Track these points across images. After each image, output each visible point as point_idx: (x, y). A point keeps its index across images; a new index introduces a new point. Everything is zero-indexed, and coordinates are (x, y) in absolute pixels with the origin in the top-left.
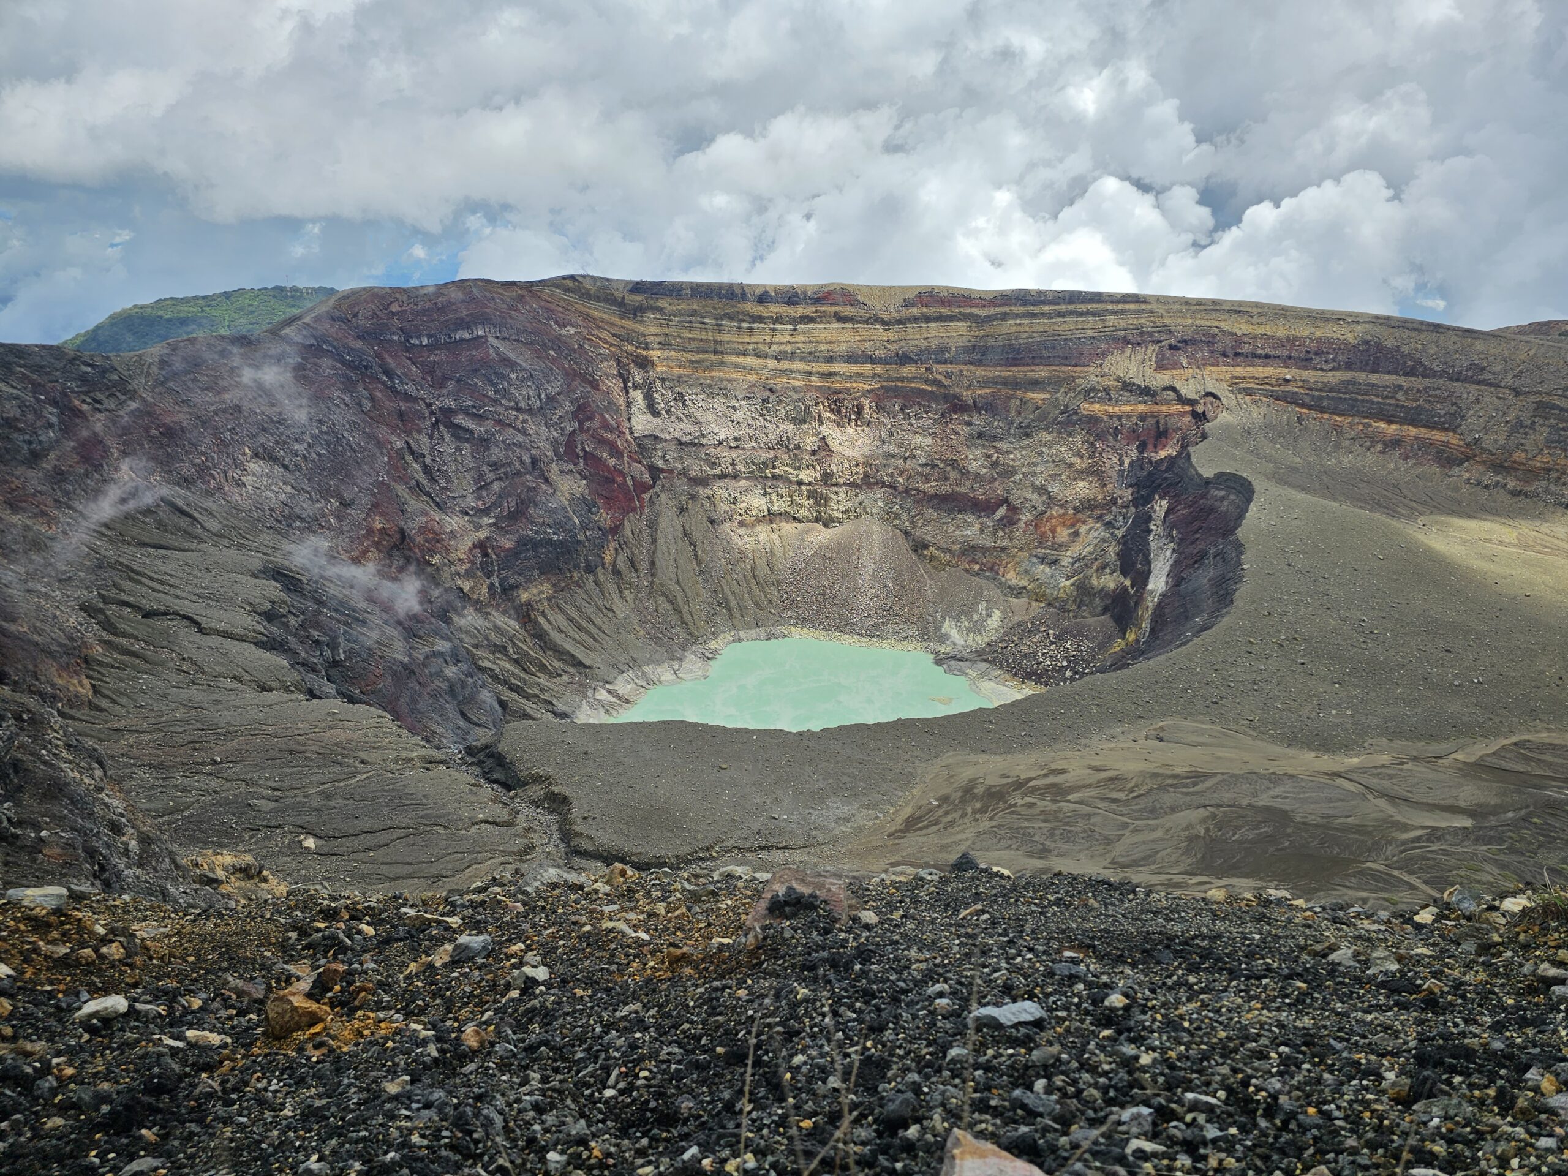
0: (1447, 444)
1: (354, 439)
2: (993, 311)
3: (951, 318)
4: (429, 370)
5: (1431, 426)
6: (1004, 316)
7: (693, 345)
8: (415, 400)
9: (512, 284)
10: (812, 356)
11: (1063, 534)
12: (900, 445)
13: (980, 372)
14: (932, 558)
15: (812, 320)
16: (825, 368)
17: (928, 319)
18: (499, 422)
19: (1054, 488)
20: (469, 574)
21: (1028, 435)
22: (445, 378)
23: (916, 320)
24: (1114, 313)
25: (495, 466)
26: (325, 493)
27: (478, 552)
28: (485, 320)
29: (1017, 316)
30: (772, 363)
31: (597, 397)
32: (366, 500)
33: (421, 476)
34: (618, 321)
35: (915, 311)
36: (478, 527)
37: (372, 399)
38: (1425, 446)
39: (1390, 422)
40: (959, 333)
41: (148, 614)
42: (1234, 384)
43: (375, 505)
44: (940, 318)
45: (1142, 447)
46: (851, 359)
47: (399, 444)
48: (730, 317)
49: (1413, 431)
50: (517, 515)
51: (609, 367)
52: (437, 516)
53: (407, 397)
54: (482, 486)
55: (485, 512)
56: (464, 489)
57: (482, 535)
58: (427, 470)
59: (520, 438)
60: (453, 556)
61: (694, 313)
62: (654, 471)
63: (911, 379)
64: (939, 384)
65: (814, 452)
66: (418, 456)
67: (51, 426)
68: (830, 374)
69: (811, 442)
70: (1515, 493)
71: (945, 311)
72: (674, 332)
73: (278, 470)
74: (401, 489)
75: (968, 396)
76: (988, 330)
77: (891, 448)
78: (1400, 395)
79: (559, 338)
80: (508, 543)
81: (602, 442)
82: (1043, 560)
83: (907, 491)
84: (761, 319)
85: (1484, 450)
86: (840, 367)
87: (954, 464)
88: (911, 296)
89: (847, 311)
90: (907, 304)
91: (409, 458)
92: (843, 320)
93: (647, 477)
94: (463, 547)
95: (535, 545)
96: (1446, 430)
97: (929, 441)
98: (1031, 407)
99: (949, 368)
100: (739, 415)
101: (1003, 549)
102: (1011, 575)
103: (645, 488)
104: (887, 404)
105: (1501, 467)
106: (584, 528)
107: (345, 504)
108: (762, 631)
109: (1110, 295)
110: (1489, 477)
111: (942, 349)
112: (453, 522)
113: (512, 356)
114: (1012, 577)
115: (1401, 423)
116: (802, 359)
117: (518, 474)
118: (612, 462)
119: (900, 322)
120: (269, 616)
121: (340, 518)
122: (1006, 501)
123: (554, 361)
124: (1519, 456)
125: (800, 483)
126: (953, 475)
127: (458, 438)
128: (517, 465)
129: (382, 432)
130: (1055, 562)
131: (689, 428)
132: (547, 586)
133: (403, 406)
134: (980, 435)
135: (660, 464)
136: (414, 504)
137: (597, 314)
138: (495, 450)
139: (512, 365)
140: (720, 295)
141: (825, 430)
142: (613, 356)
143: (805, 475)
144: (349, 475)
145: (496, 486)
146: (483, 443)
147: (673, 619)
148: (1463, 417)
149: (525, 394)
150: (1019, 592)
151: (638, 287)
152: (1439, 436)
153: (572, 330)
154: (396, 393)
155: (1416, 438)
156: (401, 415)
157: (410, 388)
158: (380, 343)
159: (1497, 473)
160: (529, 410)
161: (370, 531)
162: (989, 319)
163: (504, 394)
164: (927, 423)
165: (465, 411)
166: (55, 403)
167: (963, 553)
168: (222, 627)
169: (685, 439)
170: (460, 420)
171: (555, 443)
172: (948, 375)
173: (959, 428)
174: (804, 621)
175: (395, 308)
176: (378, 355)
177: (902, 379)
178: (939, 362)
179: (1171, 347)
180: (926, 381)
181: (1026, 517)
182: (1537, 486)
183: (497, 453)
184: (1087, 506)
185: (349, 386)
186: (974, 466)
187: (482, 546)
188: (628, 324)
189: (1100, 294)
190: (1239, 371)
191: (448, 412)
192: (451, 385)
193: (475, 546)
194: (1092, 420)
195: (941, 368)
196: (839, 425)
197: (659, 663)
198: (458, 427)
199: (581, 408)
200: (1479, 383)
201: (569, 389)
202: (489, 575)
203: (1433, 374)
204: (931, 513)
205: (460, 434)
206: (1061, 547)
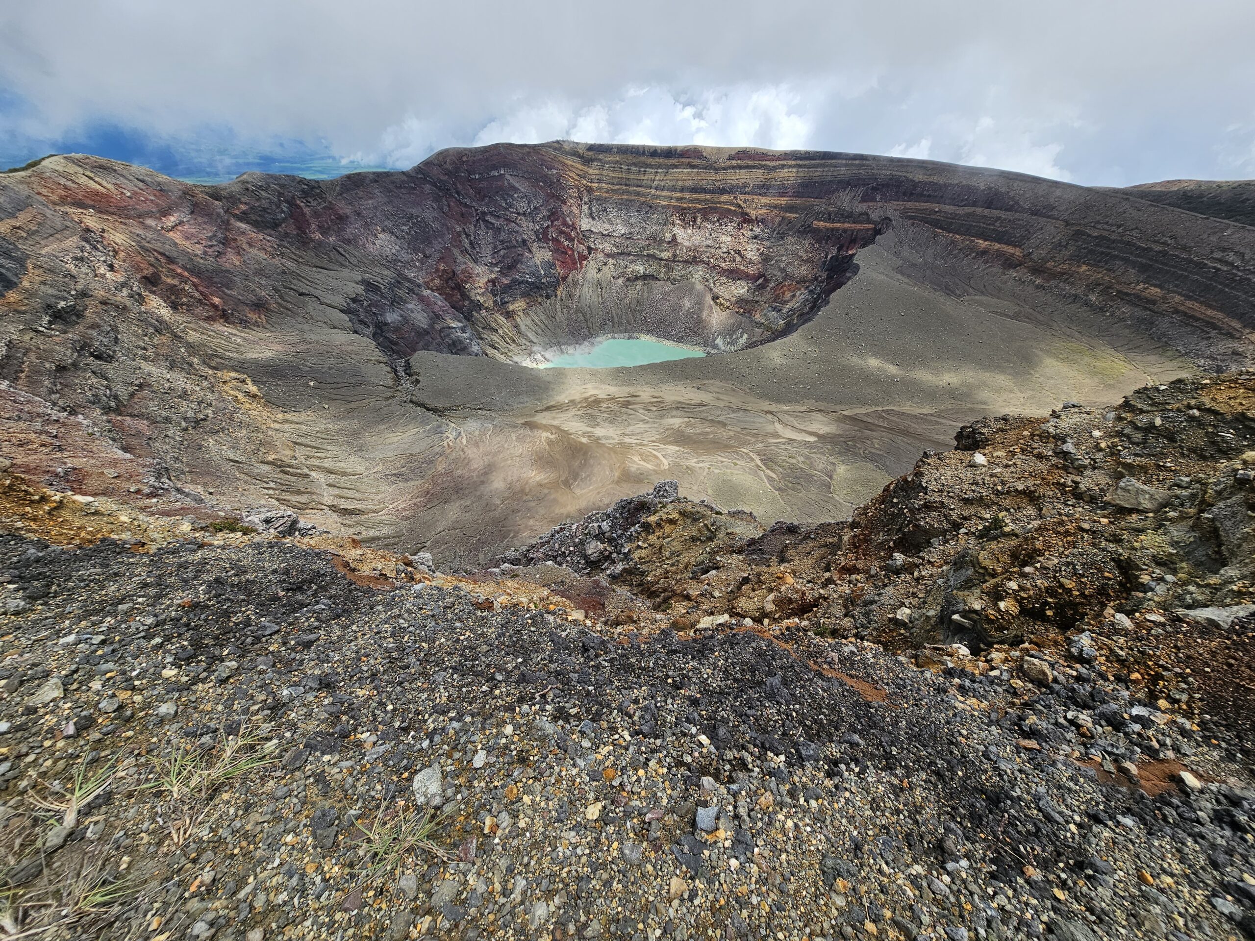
0: (1012, 255)
1: (435, 225)
2: (778, 163)
3: (754, 167)
4: (479, 191)
5: (1008, 243)
6: (783, 166)
7: (616, 181)
8: (470, 207)
9: (525, 145)
10: (673, 189)
11: (788, 295)
12: (715, 240)
13: (764, 200)
14: (722, 304)
15: (676, 167)
16: (679, 195)
17: (740, 168)
18: (507, 220)
19: (790, 270)
20: (483, 294)
21: (782, 238)
22: (485, 196)
23: (733, 168)
24: (846, 165)
25: (502, 242)
26: (416, 250)
27: (490, 284)
28: (505, 165)
29: (790, 167)
30: (653, 191)
31: (564, 208)
32: (437, 256)
33: (467, 246)
34: (580, 167)
35: (734, 162)
36: (492, 272)
37: (449, 206)
38: (1000, 254)
39: (985, 240)
40: (757, 176)
41: (301, 294)
42: (905, 214)
43: (442, 258)
44: (748, 167)
45: (839, 250)
46: (694, 190)
47: (458, 229)
48: (635, 165)
49: (997, 246)
50: (511, 267)
51: (574, 192)
52: (471, 265)
53: (466, 205)
54: (495, 252)
55: (496, 265)
56: (487, 254)
57: (493, 276)
58: (471, 243)
59: (517, 228)
60: (476, 285)
61: (617, 162)
62: (590, 249)
63: (725, 203)
64: (739, 206)
65: (669, 243)
66: (468, 236)
67: (283, 212)
68: (682, 198)
69: (668, 237)
70: (1038, 287)
71: (750, 163)
72: (605, 173)
73: (393, 238)
74: (456, 252)
75: (753, 214)
76: (773, 175)
77: (710, 242)
78: (997, 224)
79: (546, 176)
80: (506, 281)
81: (561, 232)
82: (774, 309)
83: (714, 267)
84: (651, 166)
85: (1031, 259)
86: (687, 195)
87: (739, 252)
88: (733, 153)
89: (696, 162)
90: (731, 158)
91: (463, 236)
92: (693, 167)
93: (586, 252)
94: (481, 282)
95: (520, 283)
96: (1015, 246)
97: (729, 239)
98: (786, 222)
99: (747, 197)
100: (633, 220)
101: (757, 302)
102: (757, 316)
103: (585, 258)
104: (710, 216)
105: (1036, 270)
106: (546, 276)
107: (425, 256)
108: (627, 335)
109: (847, 155)
110: (1028, 277)
111: (745, 185)
112: (479, 269)
113: (517, 185)
114: (758, 317)
115: (992, 241)
116: (668, 190)
117: (515, 247)
118: (566, 243)
119: (724, 169)
120: (354, 300)
121: (422, 263)
122: (764, 275)
123: (541, 188)
124: (1050, 264)
125: (661, 259)
126: (738, 258)
127: (488, 228)
128: (514, 242)
129: (451, 223)
130: (780, 310)
131: (607, 226)
132: (523, 303)
133: (464, 210)
134: (756, 237)
135: (592, 246)
136: (460, 259)
137: (569, 163)
138: (503, 234)
139: (516, 190)
140: (632, 153)
141: (676, 230)
142: (576, 186)
143: (664, 255)
144: (430, 243)
145: (502, 252)
146: (498, 230)
147: (584, 325)
148: (1028, 239)
149: (522, 206)
150: (760, 325)
151: (591, 148)
152: (1010, 250)
153: (555, 172)
154: (461, 203)
155: (998, 250)
156: (462, 215)
157: (467, 201)
158: (456, 177)
159: (1033, 274)
160: (524, 214)
161: (437, 270)
162: (775, 168)
163: (511, 205)
164: (730, 228)
165: (491, 213)
166: (287, 202)
167: (737, 302)
168: (329, 302)
169: (605, 233)
170: (488, 218)
171: (537, 233)
172: (745, 201)
173: (745, 232)
174: (649, 332)
175: (464, 159)
176: (454, 184)
177: (720, 203)
178: (741, 193)
179: (873, 188)
180: (733, 204)
181: (772, 285)
182: (1053, 283)
183: (503, 236)
184: (802, 281)
185: (437, 199)
186: (749, 255)
187: (493, 281)
188: (585, 169)
189: (840, 154)
190: (909, 205)
191: (484, 213)
192: (487, 199)
193: (489, 281)
194: (818, 230)
195: (742, 197)
196: (684, 228)
197: (570, 344)
198: (487, 221)
199: (553, 214)
200: (1049, 217)
201: (546, 202)
202: (495, 295)
203: (1024, 210)
204: (724, 279)
205: (489, 225)
206: (785, 302)
